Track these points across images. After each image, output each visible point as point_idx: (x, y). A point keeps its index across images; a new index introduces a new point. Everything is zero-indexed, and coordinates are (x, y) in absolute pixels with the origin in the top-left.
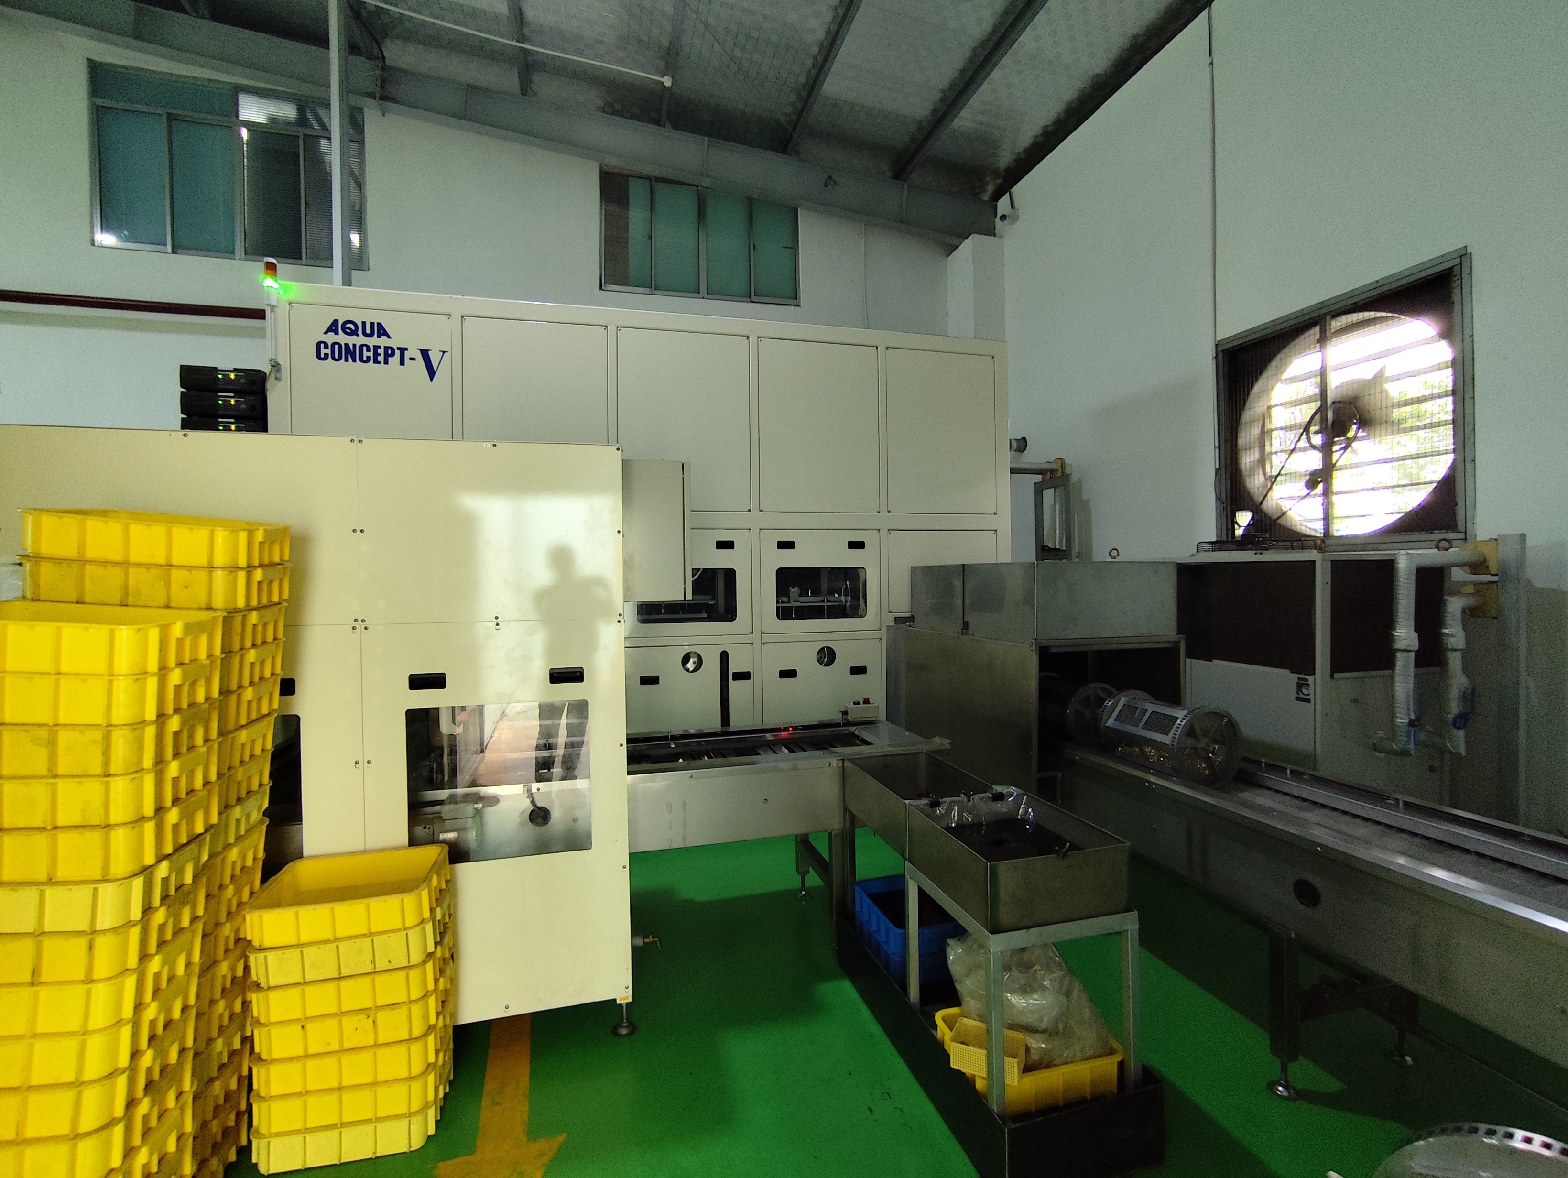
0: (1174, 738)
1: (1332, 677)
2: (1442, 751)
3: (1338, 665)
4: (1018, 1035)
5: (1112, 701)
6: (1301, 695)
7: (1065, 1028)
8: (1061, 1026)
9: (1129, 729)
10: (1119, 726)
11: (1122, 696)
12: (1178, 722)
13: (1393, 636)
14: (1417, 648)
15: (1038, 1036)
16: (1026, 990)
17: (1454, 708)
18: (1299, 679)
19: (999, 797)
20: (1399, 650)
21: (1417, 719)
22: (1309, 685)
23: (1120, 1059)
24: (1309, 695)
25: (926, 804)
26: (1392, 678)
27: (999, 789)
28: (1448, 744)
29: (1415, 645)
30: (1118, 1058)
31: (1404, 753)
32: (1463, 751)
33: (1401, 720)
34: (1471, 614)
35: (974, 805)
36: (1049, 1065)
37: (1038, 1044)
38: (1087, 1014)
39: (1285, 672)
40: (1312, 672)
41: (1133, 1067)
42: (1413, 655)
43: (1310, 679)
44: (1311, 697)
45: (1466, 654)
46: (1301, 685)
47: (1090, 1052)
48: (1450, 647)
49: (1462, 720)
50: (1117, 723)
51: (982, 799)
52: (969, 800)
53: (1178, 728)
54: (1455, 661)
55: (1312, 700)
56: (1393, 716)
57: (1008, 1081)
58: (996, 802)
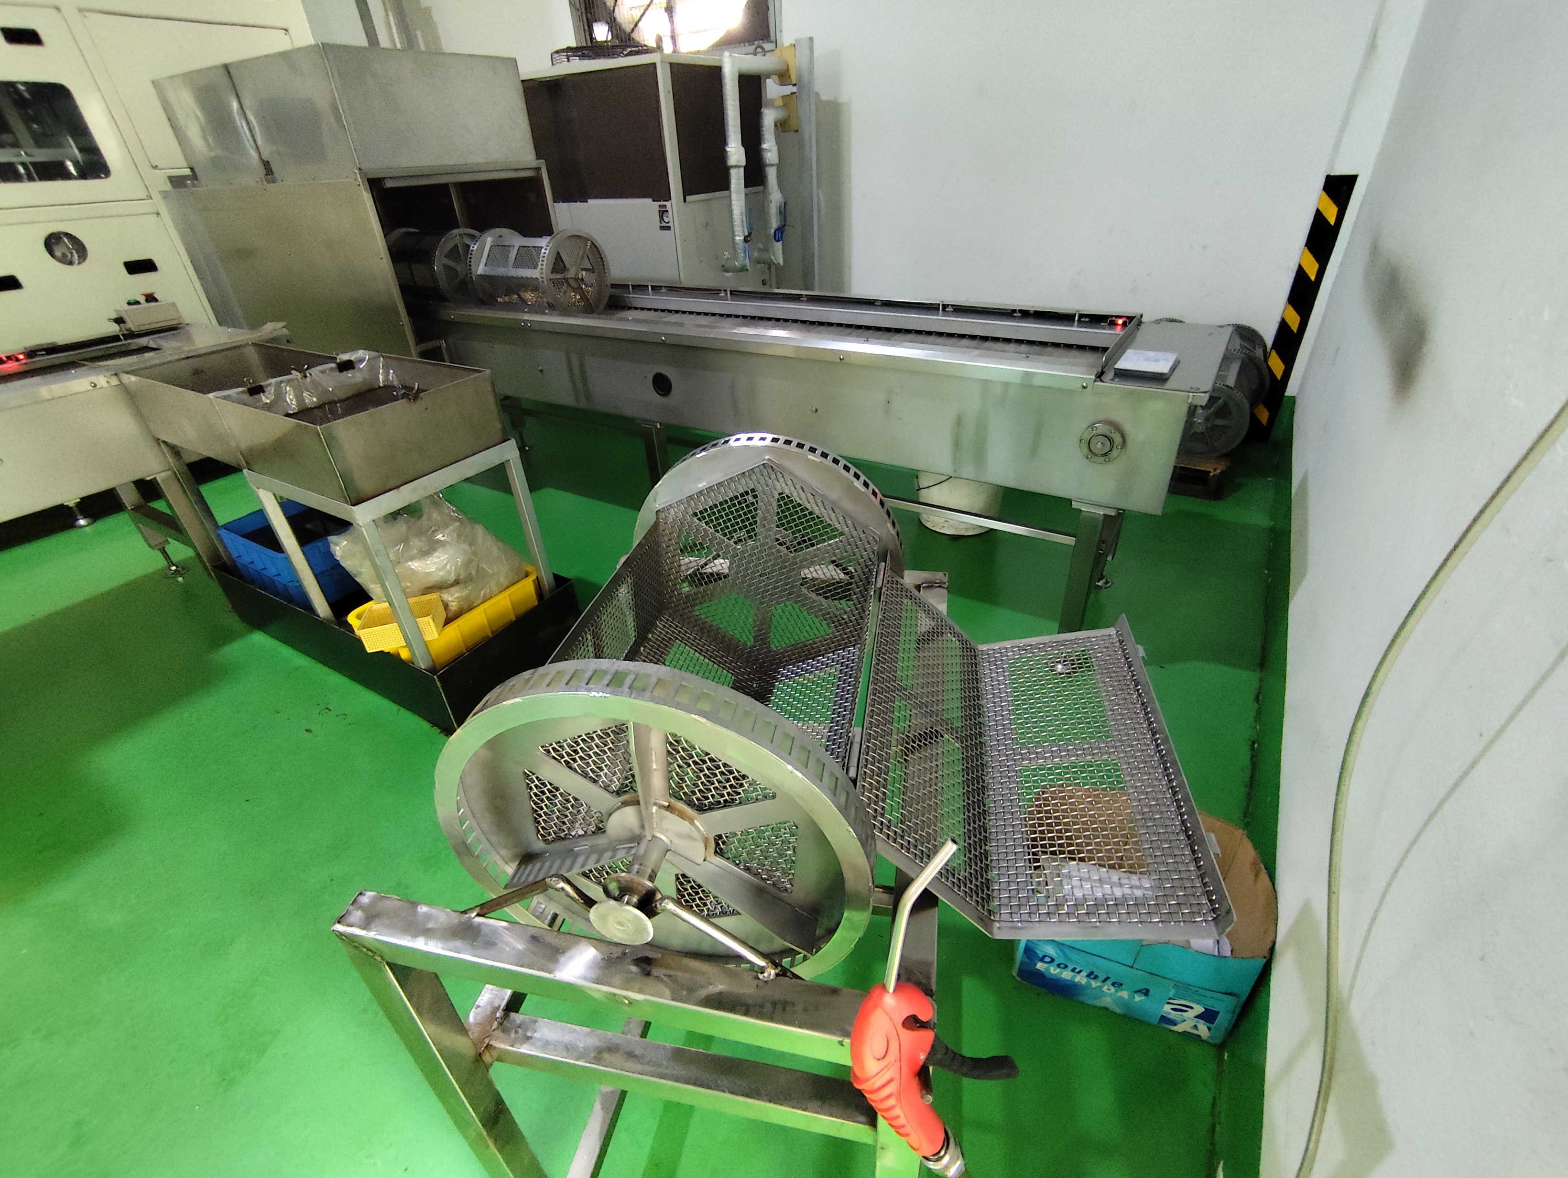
0: (542, 269)
1: (685, 201)
2: (770, 264)
3: (688, 190)
4: (434, 596)
5: (478, 244)
6: (664, 224)
7: (478, 571)
8: (474, 572)
9: (501, 271)
10: (489, 271)
11: (488, 236)
12: (543, 251)
13: (727, 152)
14: (744, 163)
15: (453, 589)
16: (426, 553)
17: (774, 224)
18: (660, 206)
19: (347, 366)
20: (733, 166)
21: (750, 235)
22: (667, 211)
23: (534, 577)
24: (668, 222)
25: (242, 392)
26: (730, 197)
27: (345, 357)
28: (773, 258)
29: (743, 162)
30: (532, 578)
31: (743, 269)
32: (781, 262)
33: (739, 238)
34: (782, 126)
35: (313, 381)
36: (470, 609)
37: (453, 597)
38: (495, 552)
39: (648, 201)
40: (668, 198)
41: (547, 581)
42: (742, 170)
43: (667, 204)
44: (671, 224)
45: (780, 166)
46: (663, 213)
47: (506, 583)
48: (768, 162)
49: (780, 234)
50: (488, 269)
51: (323, 372)
52: (305, 377)
53: (543, 257)
54: (772, 174)
55: (672, 228)
56: (733, 235)
57: (428, 638)
58: (345, 372)
